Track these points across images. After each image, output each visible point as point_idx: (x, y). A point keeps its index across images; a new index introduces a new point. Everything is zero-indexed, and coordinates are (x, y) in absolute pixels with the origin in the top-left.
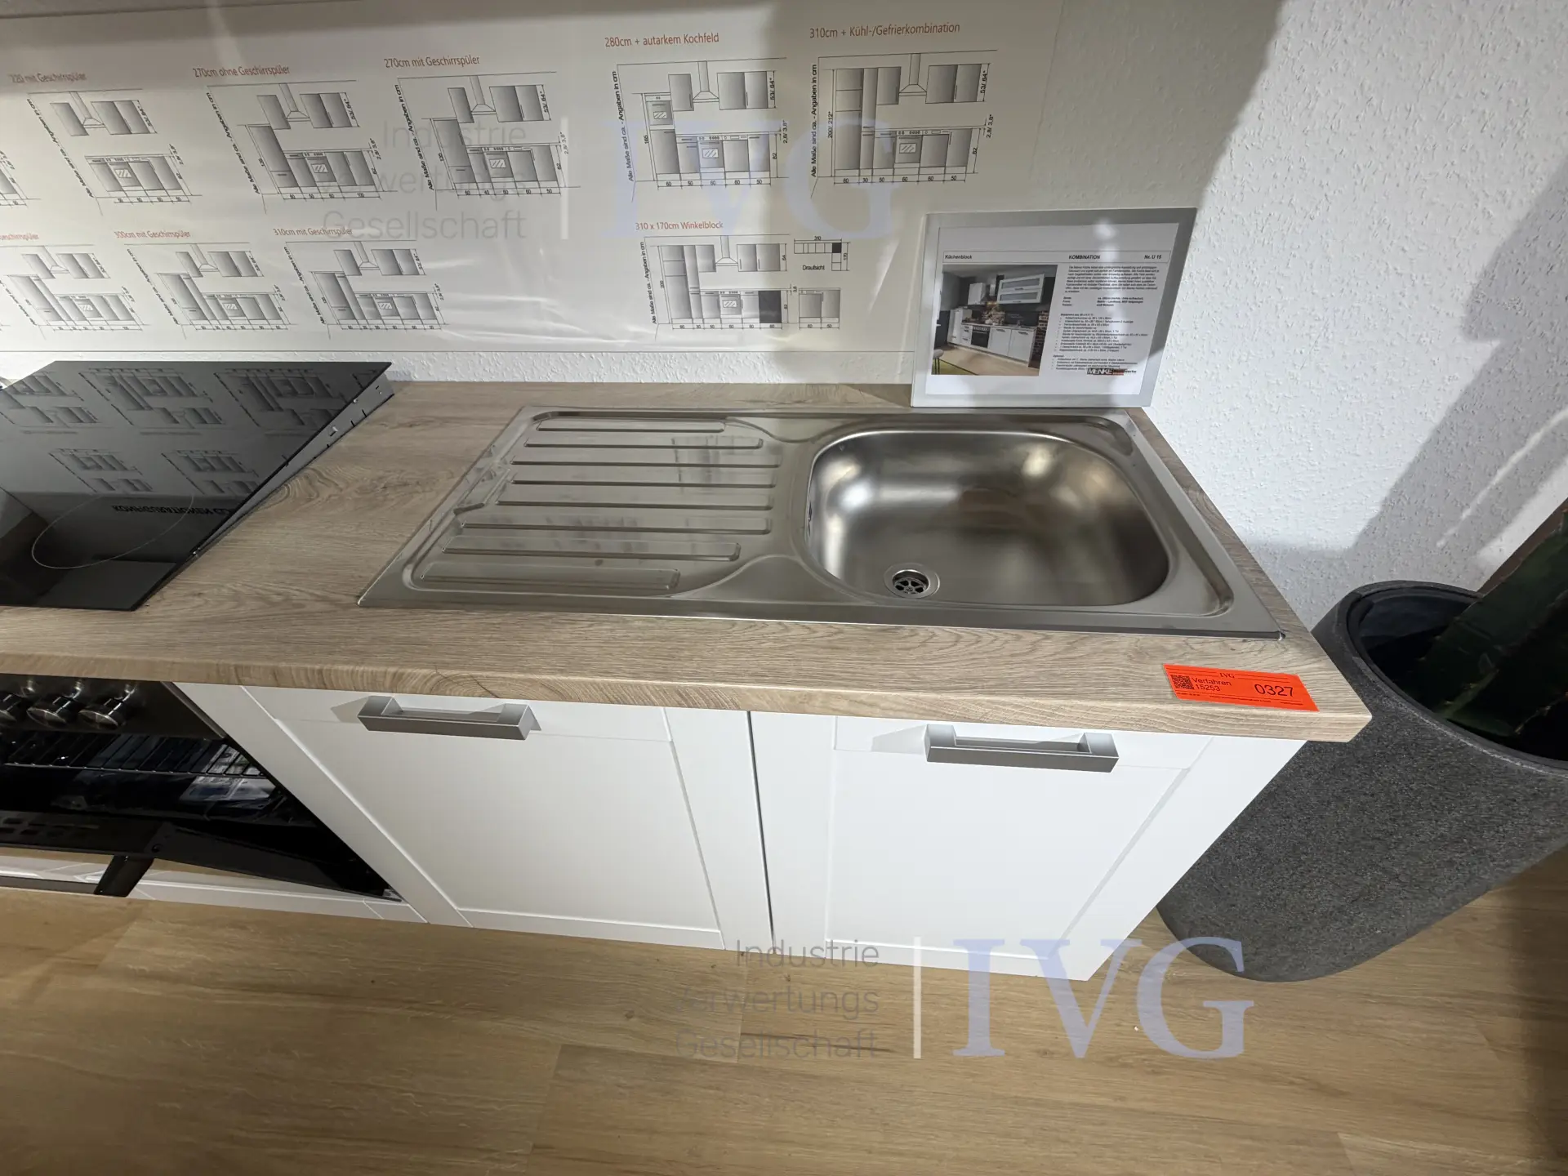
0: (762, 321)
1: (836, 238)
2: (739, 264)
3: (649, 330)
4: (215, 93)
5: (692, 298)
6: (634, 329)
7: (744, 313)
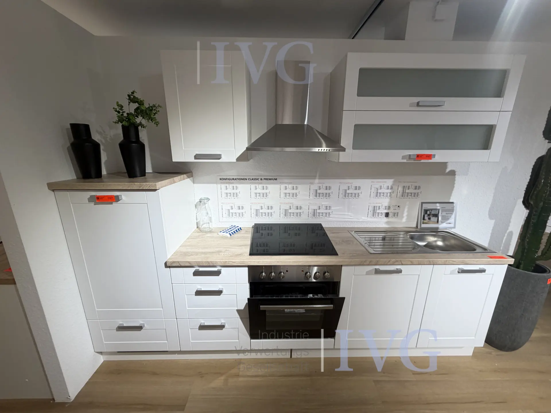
0: (385, 217)
1: (399, 205)
2: (383, 209)
3: (366, 218)
4: (311, 186)
5: (375, 213)
6: (364, 218)
7: (383, 215)
